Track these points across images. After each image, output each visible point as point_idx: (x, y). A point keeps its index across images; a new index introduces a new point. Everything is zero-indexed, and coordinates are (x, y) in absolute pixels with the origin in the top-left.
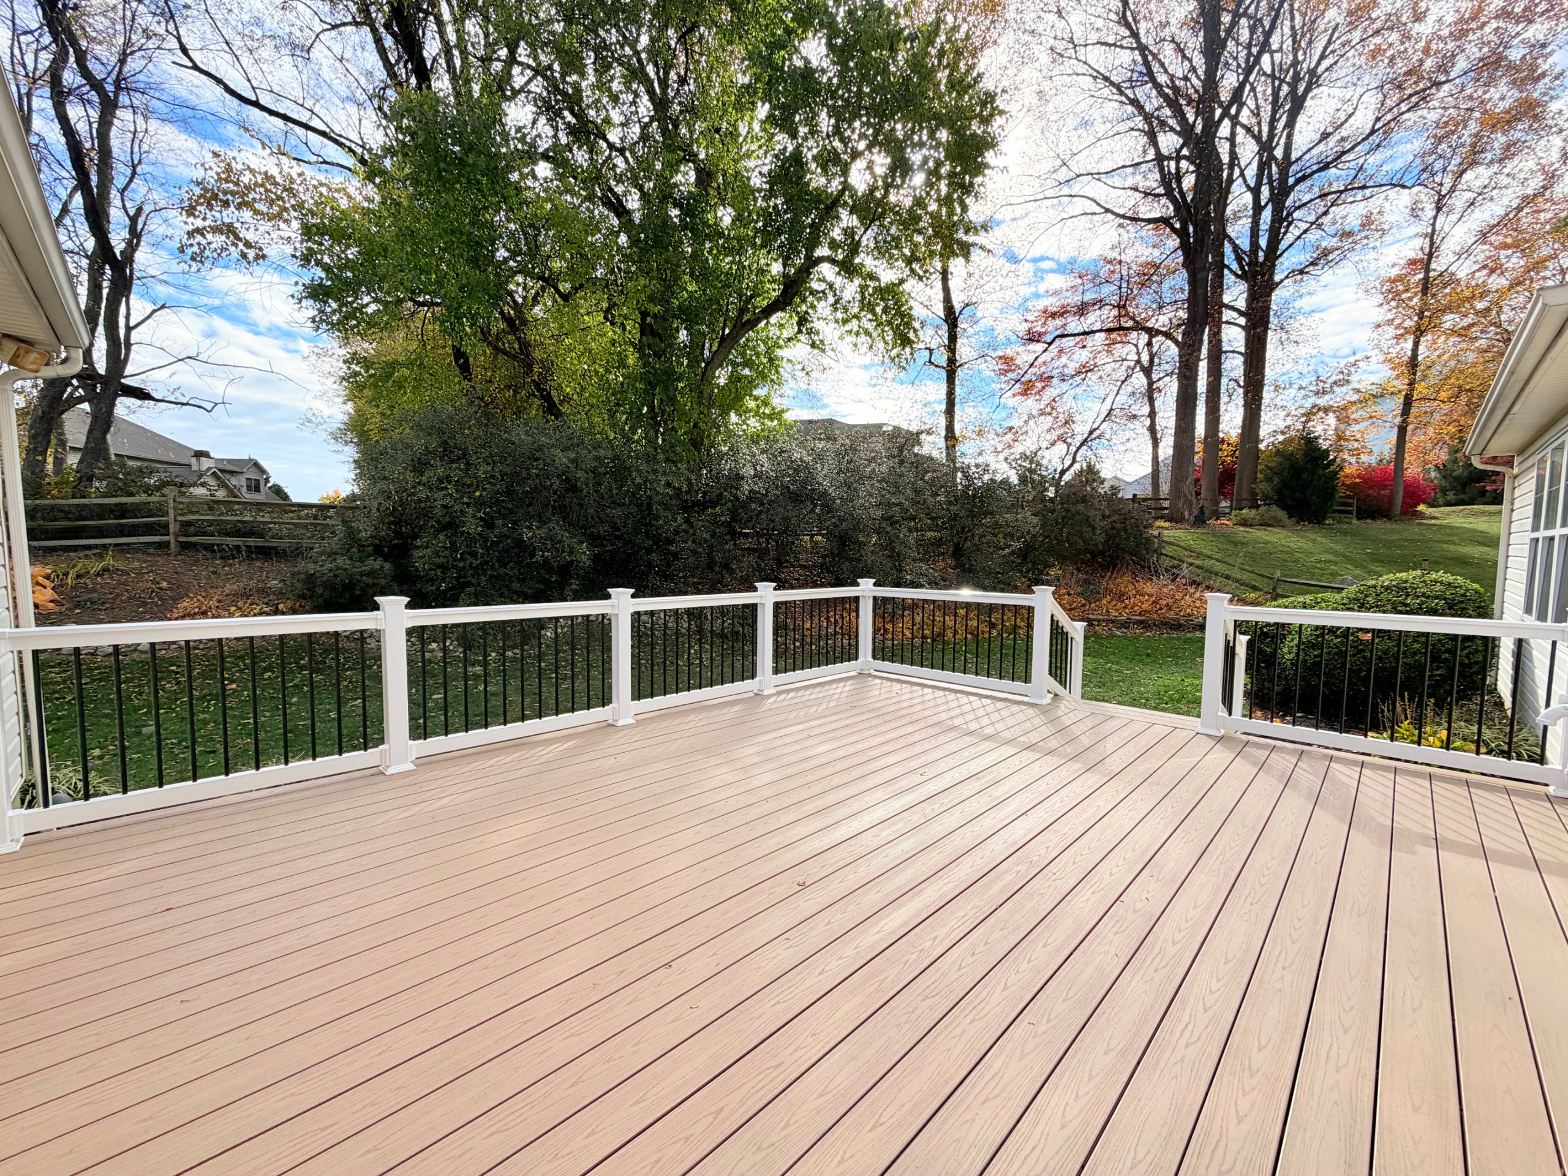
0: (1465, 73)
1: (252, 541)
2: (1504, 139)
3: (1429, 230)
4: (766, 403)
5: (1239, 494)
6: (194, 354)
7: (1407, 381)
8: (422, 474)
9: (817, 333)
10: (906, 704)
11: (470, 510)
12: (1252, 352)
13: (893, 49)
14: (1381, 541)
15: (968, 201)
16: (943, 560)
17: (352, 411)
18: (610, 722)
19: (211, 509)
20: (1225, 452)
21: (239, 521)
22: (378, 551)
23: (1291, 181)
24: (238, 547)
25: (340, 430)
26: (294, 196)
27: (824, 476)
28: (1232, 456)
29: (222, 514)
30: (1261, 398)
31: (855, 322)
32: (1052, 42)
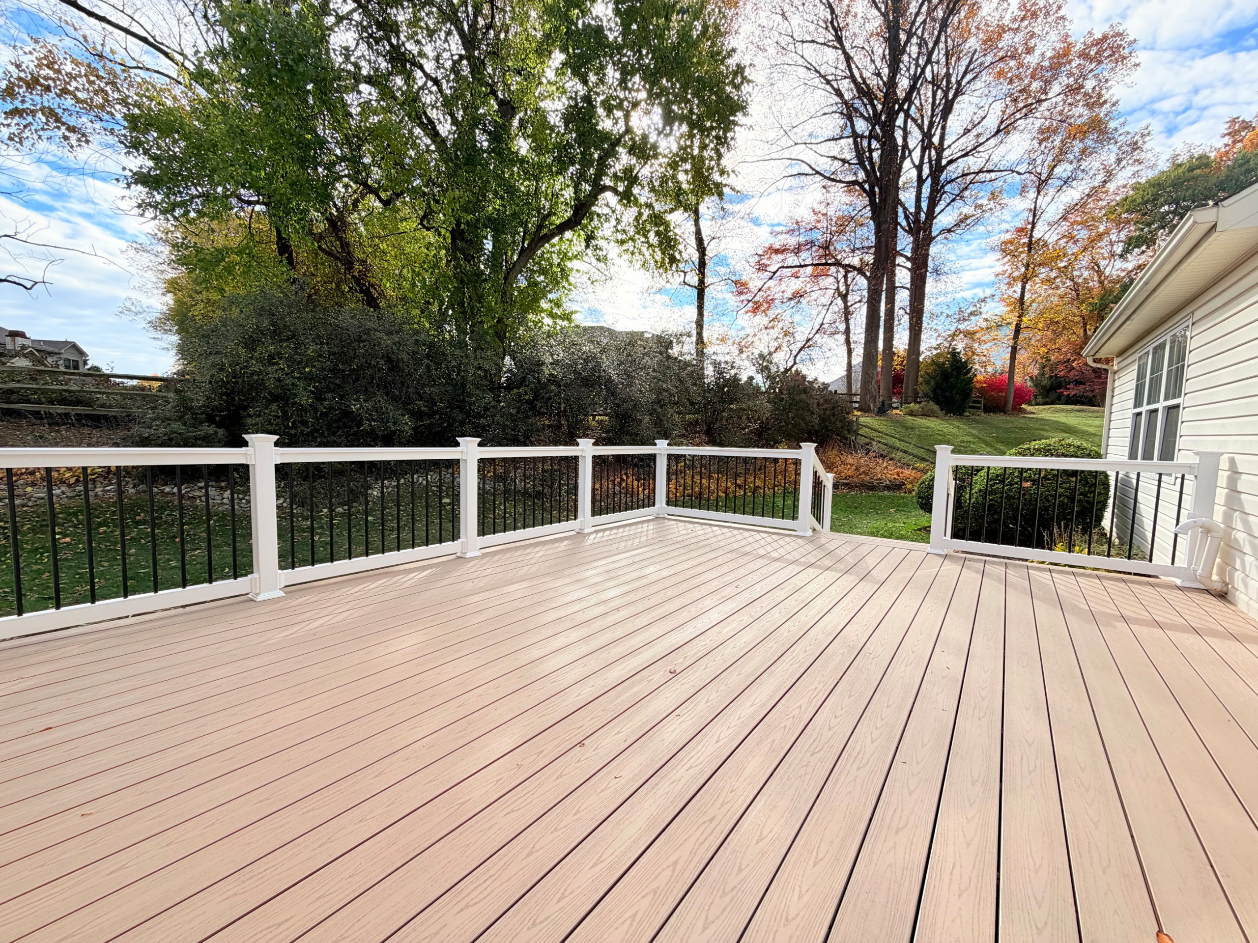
0: (1059, 94)
1: (80, 409)
2: (1081, 145)
3: (1032, 207)
4: (558, 305)
5: (906, 393)
6: (12, 233)
7: (1017, 314)
8: (254, 350)
9: (601, 249)
10: (702, 538)
11: (301, 384)
12: (916, 288)
13: (668, 19)
14: (1001, 428)
15: (722, 150)
16: (699, 437)
17: (171, 302)
18: (458, 554)
19: (34, 379)
20: (896, 360)
21: (65, 391)
22: (210, 419)
23: (944, 162)
24: (67, 415)
25: (160, 319)
26: (119, 91)
27: (609, 366)
28: (901, 365)
29: (47, 383)
30: (921, 323)
31: (631, 243)
32: (777, 36)
